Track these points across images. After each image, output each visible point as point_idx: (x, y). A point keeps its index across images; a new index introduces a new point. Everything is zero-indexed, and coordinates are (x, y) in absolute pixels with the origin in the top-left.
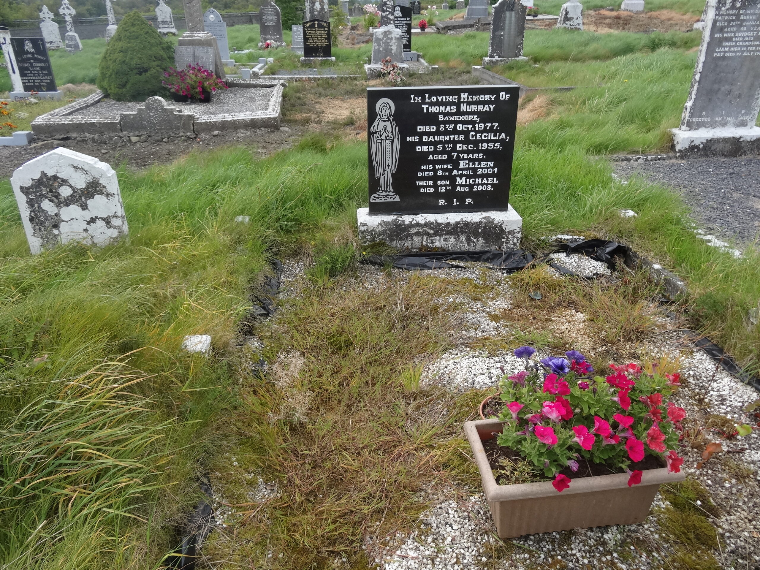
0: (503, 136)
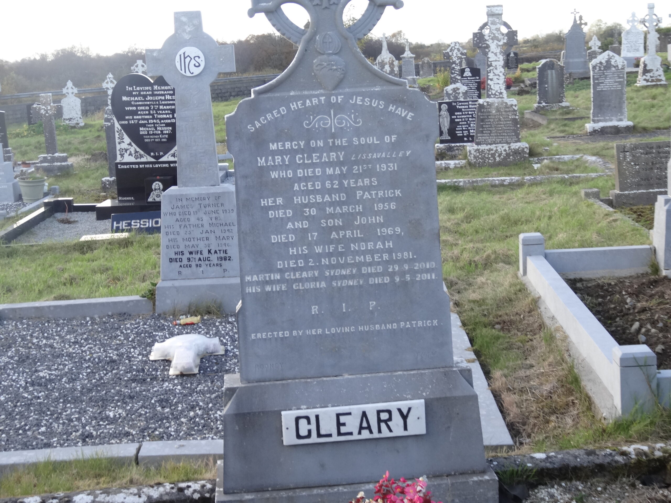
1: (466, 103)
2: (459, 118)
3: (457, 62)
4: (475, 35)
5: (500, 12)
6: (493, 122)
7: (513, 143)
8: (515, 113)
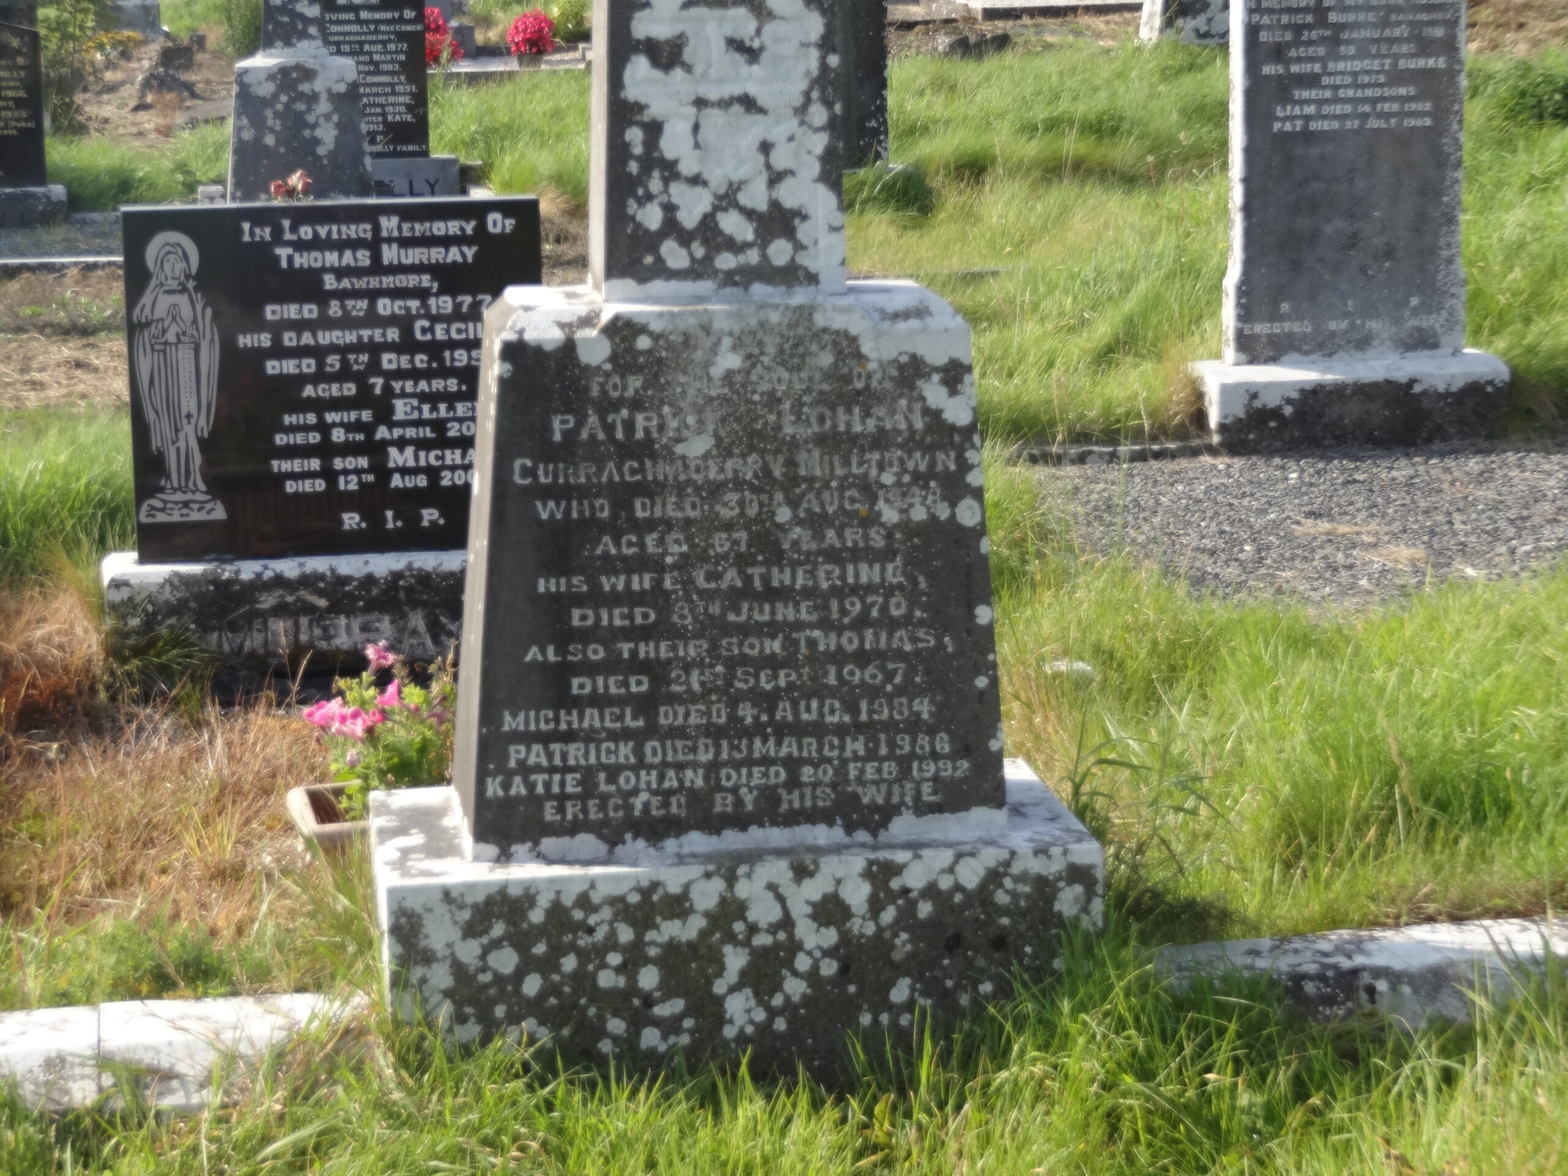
1: (352, 231)
2: (299, 352)
6: (684, 564)
7: (922, 809)
8: (947, 461)
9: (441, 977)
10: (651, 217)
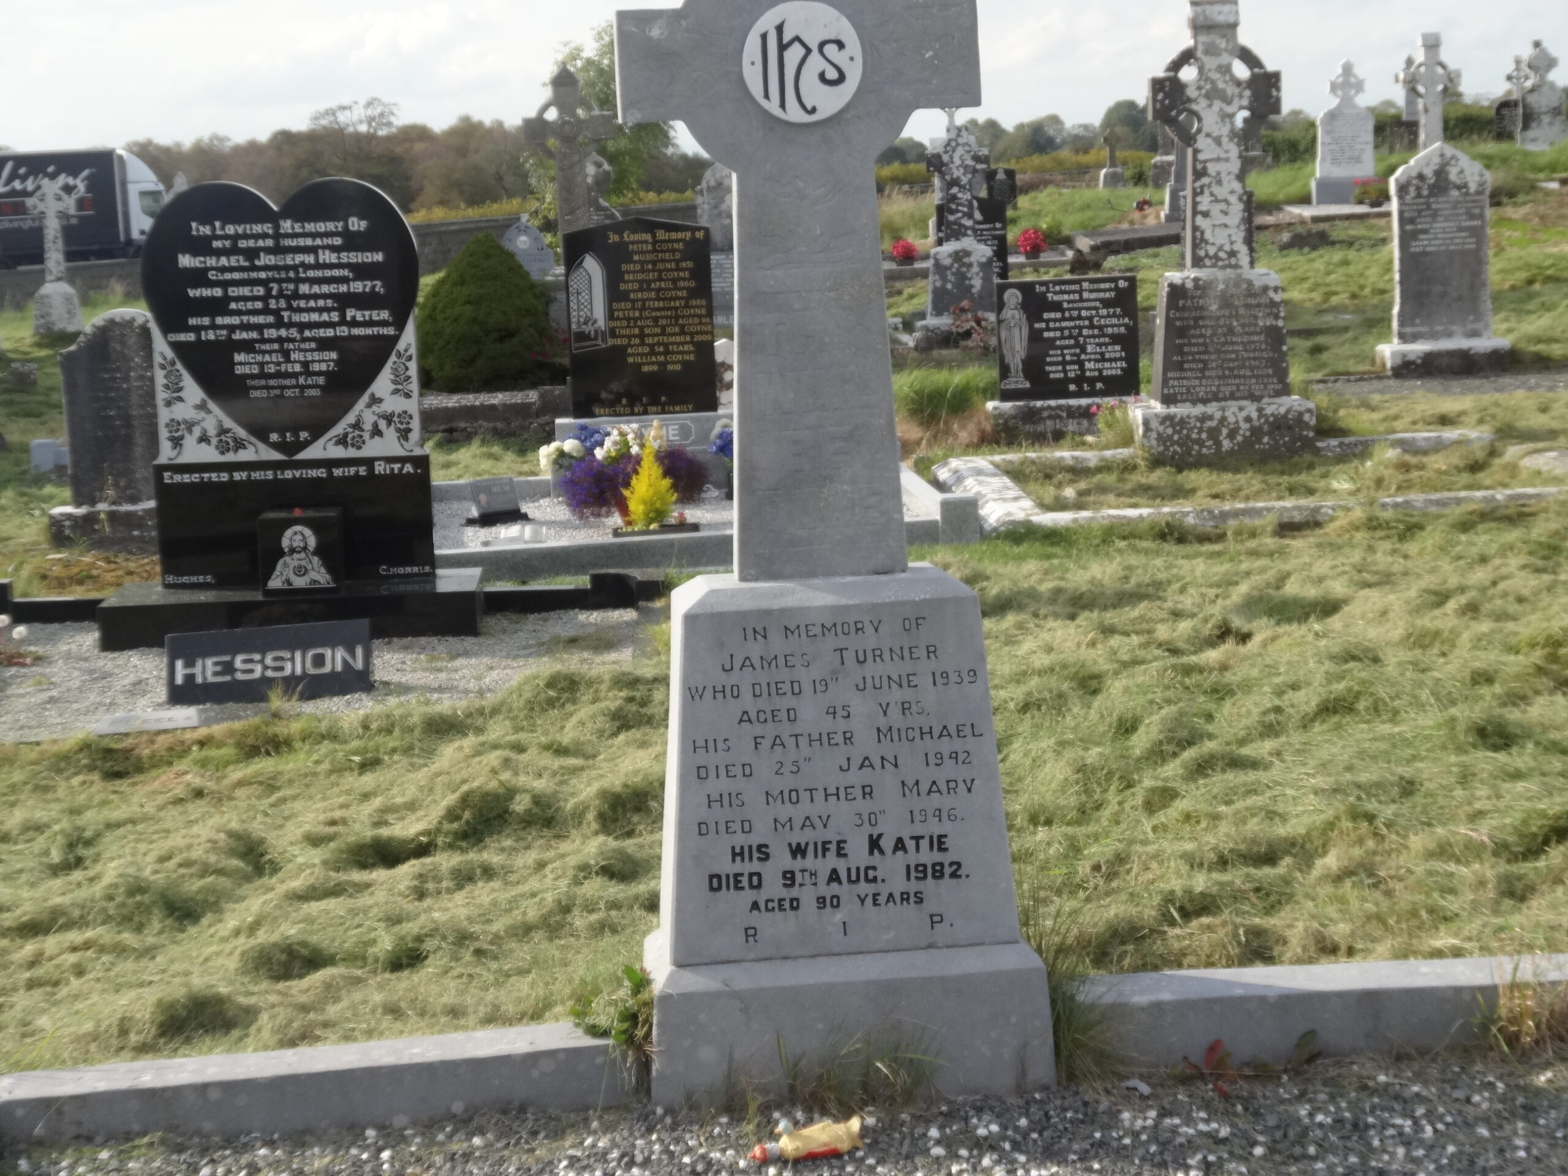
0: (1126, 320)
1: (1073, 287)
2: (1055, 329)
3: (964, 180)
4: (1157, 85)
5: (1231, 20)
6: (1212, 336)
7: (1270, 396)
8: (1275, 310)
9: (1154, 435)
10: (1202, 253)
